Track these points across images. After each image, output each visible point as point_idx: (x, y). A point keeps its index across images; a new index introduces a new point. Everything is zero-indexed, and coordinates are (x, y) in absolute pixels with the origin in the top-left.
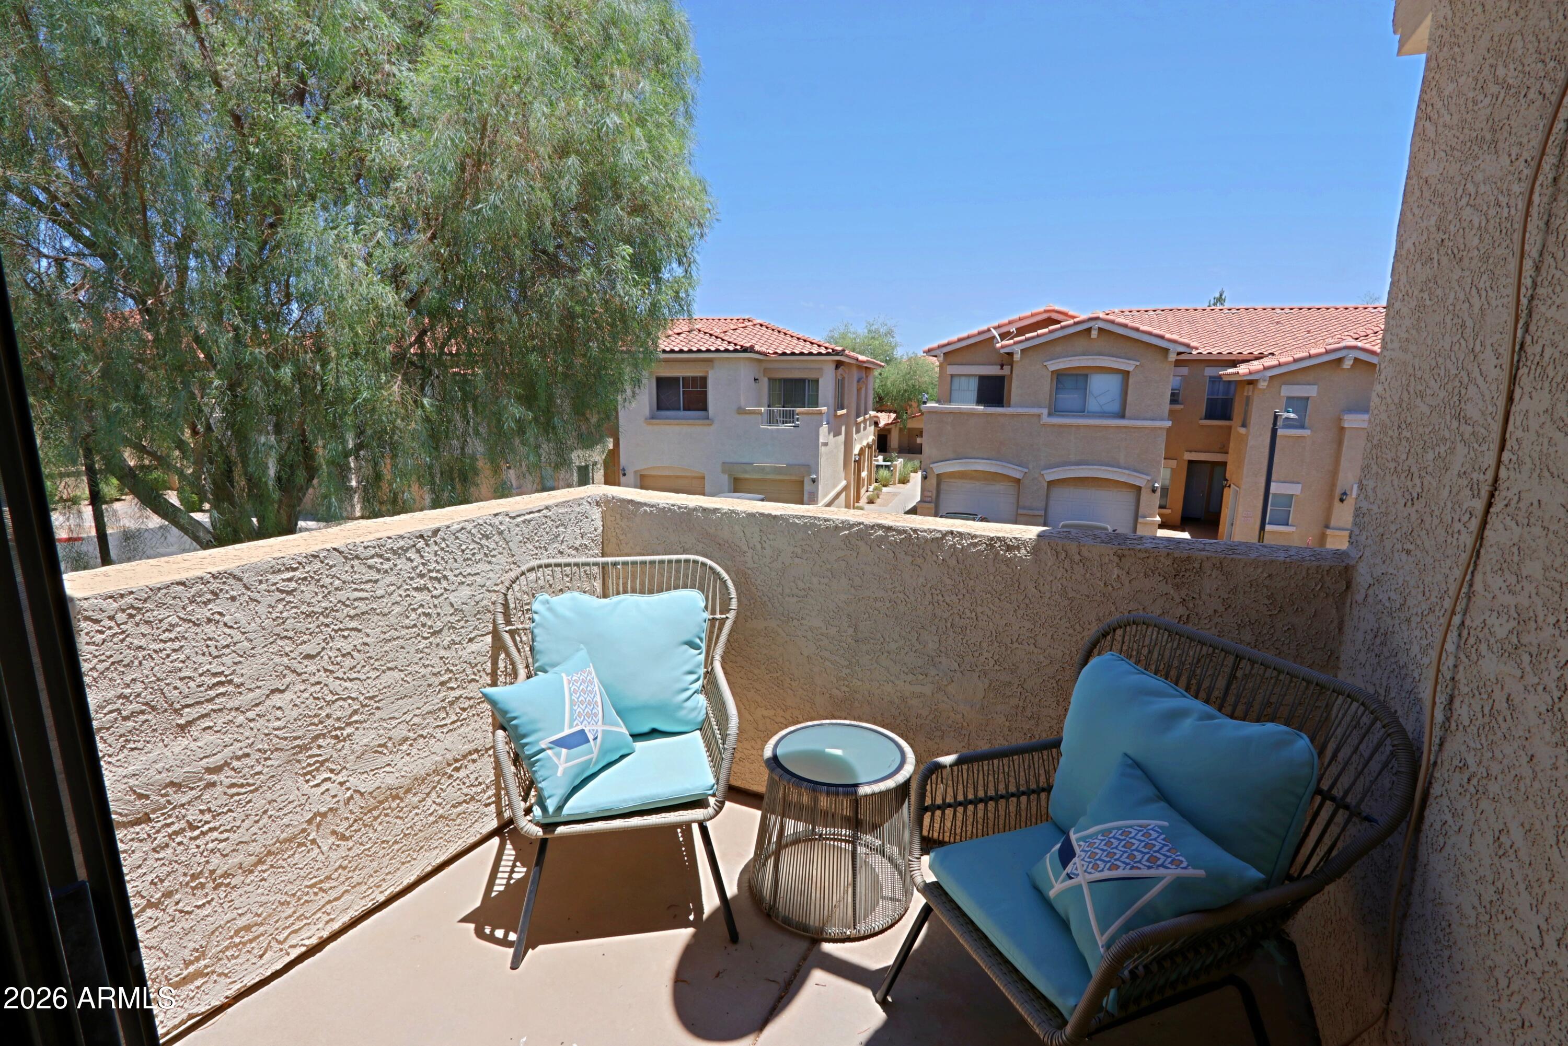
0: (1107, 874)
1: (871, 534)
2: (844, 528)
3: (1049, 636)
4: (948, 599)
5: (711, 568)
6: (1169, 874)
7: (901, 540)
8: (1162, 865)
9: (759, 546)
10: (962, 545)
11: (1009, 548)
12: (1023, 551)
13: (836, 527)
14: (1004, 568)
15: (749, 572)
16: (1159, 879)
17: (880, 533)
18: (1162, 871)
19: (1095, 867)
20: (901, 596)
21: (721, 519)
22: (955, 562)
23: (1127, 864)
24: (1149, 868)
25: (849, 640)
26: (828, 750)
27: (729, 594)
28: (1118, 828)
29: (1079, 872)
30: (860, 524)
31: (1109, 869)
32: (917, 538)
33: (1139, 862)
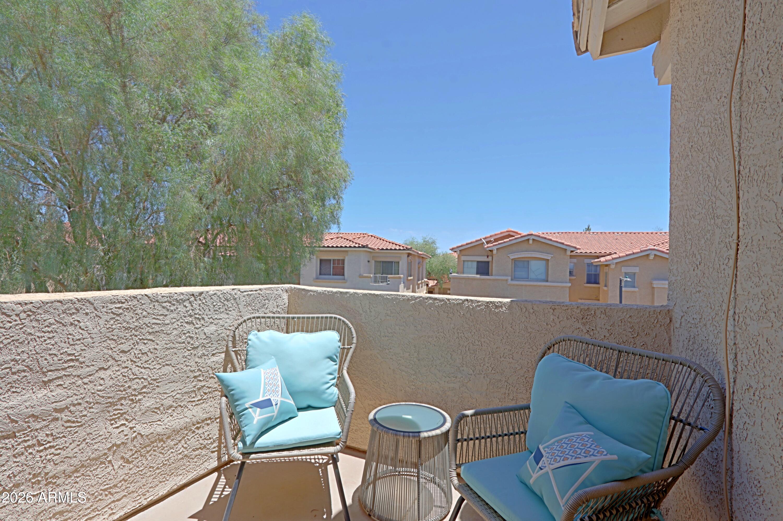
0: (562, 463)
1: (426, 302)
2: (412, 300)
3: (520, 353)
4: (466, 336)
5: (343, 321)
6: (597, 459)
7: (442, 305)
8: (593, 455)
9: (368, 311)
10: (473, 306)
11: (497, 307)
12: (504, 308)
13: (408, 299)
14: (495, 317)
15: (363, 324)
16: (591, 462)
17: (431, 301)
18: (593, 458)
19: (555, 460)
20: (442, 334)
21: (349, 297)
22: (469, 315)
23: (573, 456)
24: (585, 457)
25: (415, 360)
26: (404, 416)
27: (352, 335)
28: (566, 438)
29: (546, 465)
30: (420, 297)
31: (563, 460)
32: (450, 303)
33: (580, 454)
